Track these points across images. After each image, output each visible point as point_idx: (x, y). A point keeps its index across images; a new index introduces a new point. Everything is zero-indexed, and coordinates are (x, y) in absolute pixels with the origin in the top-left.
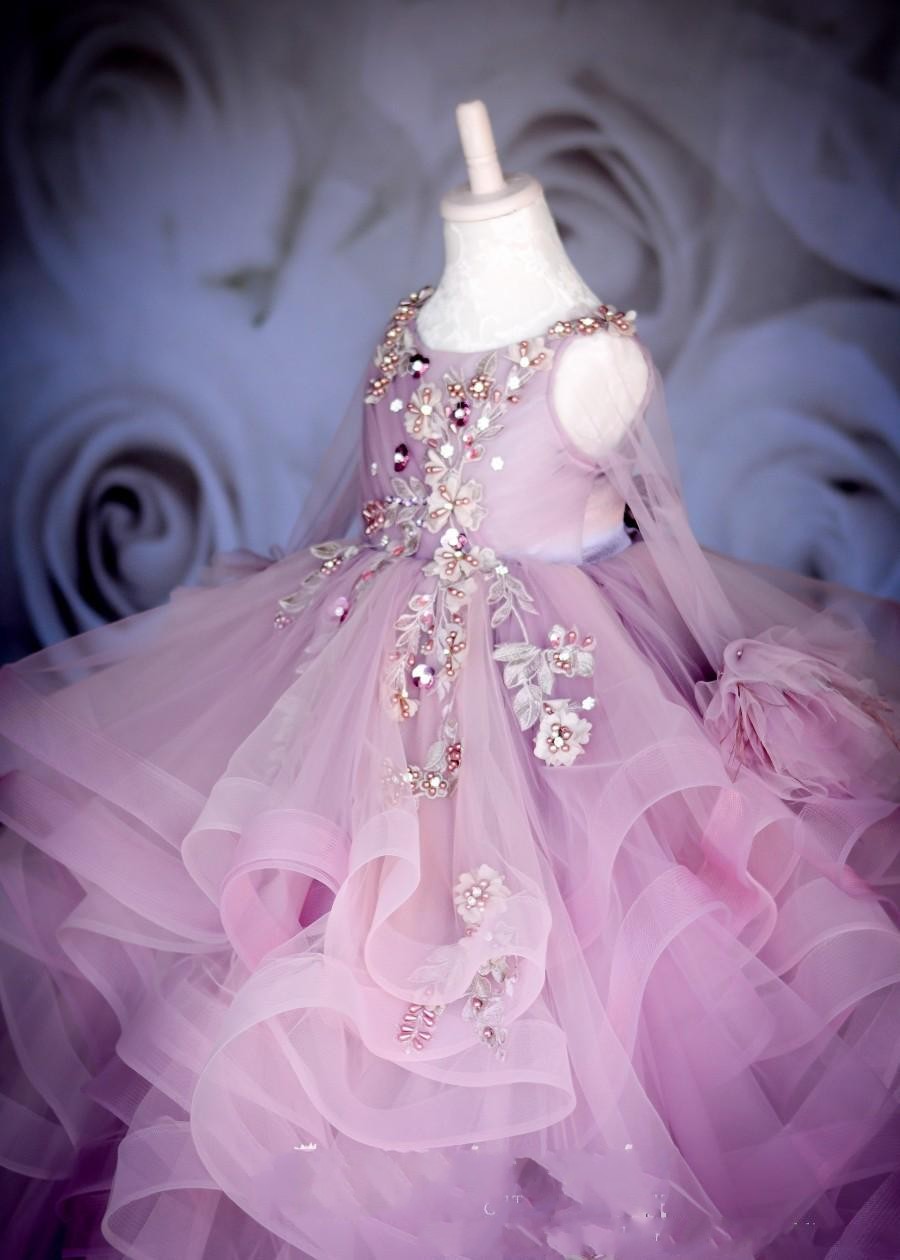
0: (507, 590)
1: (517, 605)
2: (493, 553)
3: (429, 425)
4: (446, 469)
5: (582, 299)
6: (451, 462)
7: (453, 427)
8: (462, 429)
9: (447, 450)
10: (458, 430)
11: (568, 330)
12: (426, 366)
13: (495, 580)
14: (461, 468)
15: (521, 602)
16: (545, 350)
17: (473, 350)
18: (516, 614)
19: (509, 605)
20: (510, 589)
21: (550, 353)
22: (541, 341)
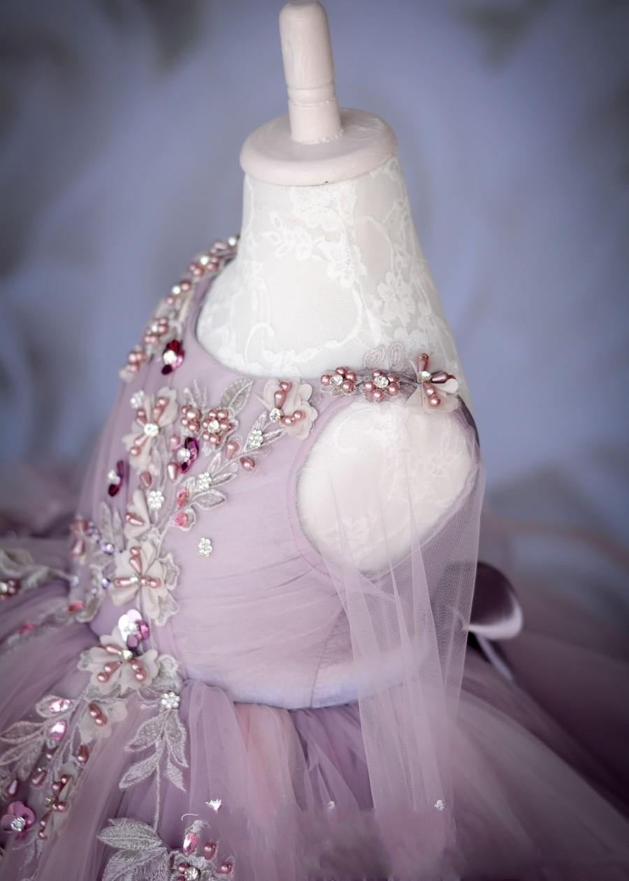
0: (162, 735)
1: (163, 766)
2: (176, 666)
3: (151, 452)
4: (148, 525)
5: (401, 334)
6: (157, 516)
7: (171, 469)
8: (181, 476)
9: (156, 499)
10: (176, 476)
11: (346, 387)
12: (180, 360)
13: (155, 713)
14: (164, 532)
15: (170, 765)
16: (306, 408)
17: (232, 365)
18: (158, 778)
19: (154, 760)
20: (166, 737)
21: (312, 414)
22: (307, 390)
